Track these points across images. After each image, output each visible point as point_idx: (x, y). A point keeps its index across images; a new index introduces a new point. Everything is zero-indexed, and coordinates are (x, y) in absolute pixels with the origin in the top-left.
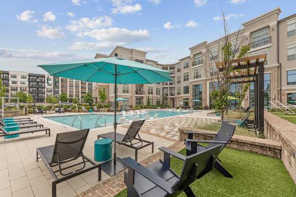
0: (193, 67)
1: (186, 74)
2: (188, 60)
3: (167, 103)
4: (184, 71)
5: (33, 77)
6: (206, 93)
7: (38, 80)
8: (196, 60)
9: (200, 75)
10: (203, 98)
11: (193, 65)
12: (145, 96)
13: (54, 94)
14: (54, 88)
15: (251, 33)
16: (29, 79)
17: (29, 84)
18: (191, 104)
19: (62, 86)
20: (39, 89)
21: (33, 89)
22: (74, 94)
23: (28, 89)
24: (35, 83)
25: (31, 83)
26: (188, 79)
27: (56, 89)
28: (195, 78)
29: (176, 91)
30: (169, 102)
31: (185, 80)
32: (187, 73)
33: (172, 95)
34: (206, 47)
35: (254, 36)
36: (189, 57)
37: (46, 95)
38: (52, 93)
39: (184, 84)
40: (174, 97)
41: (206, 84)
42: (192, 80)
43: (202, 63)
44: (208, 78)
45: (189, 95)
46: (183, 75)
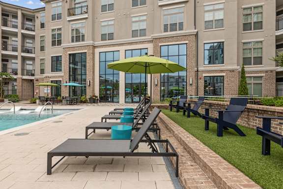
0: (69, 19)
1: (56, 32)
4: (52, 25)
6: (94, 72)
9: (83, 36)
10: (88, 81)
11: (70, 15)
18: (65, 93)
26: (59, 43)
28: (73, 41)
29: (37, 67)
31: (53, 44)
32: (60, 29)
39: (52, 51)
40: (32, 78)
41: (93, 54)
42: (67, 42)
43: (86, 13)
44: (97, 43)
45: (62, 74)
46: (51, 33)
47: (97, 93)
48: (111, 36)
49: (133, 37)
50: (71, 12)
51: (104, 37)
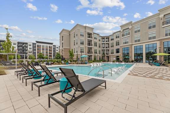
0: (122, 37)
1: (117, 42)
2: (119, 33)
3: (104, 59)
4: (116, 40)
5: (20, 44)
6: (132, 52)
7: (24, 46)
8: (125, 33)
10: (130, 55)
11: (123, 36)
12: (93, 54)
13: (33, 54)
14: (33, 51)
15: (164, 15)
16: (18, 45)
17: (18, 48)
18: (121, 59)
19: (38, 50)
20: (24, 51)
21: (20, 51)
22: (45, 54)
23: (17, 51)
24: (22, 47)
25: (19, 47)
26: (119, 44)
27: (34, 51)
28: (124, 44)
29: (110, 52)
30: (106, 58)
31: (117, 45)
33: (107, 54)
34: (132, 25)
35: (166, 17)
36: (120, 31)
37: (28, 55)
38: (32, 53)
39: (116, 47)
41: (132, 47)
42: (122, 45)
43: (129, 35)
44: (133, 44)
45: (120, 54)
46: (116, 42)
47: (133, 59)
48: (139, 41)
49: (149, 40)
50: (123, 35)
51: (136, 41)
